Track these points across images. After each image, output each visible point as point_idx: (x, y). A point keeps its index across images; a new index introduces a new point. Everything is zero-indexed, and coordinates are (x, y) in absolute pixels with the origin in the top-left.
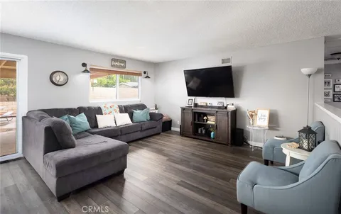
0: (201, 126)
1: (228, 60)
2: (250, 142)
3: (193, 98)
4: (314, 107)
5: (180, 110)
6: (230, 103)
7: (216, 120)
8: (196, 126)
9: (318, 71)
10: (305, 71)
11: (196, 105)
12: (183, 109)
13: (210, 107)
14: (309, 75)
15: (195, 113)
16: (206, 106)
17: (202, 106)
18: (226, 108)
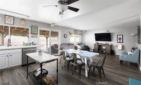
0: (100, 49)
1: (109, 31)
2: (116, 54)
3: (97, 41)
4: (135, 44)
5: (94, 45)
6: (109, 43)
7: (106, 48)
8: (99, 49)
9: (136, 35)
10: (132, 35)
11: (98, 43)
12: (95, 44)
13: (103, 44)
14: (133, 36)
15: (99, 46)
16: (102, 44)
17: (100, 44)
18: (108, 44)
